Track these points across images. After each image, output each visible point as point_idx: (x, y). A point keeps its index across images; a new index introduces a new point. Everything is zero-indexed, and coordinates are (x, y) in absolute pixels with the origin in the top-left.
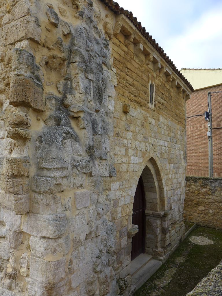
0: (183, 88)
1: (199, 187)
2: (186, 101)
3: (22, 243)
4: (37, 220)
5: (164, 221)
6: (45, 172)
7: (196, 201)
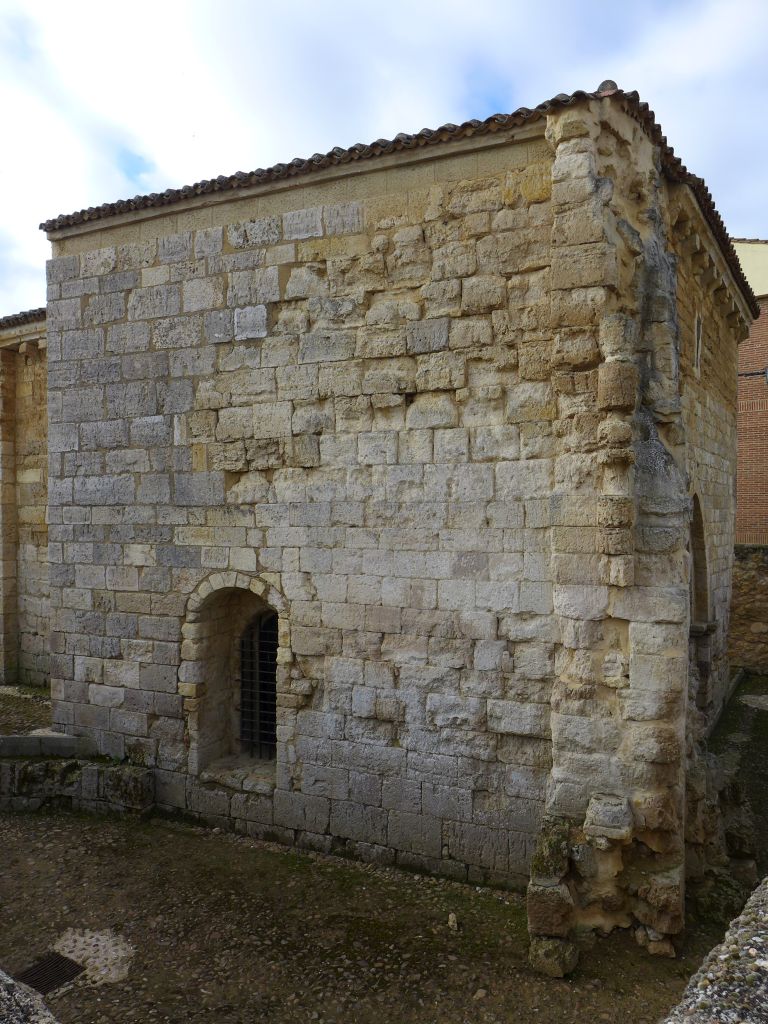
0: (742, 314)
1: (753, 573)
2: (739, 343)
3: (602, 639)
4: (646, 595)
5: (705, 645)
6: (653, 520)
7: (745, 609)
